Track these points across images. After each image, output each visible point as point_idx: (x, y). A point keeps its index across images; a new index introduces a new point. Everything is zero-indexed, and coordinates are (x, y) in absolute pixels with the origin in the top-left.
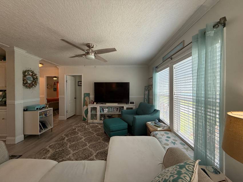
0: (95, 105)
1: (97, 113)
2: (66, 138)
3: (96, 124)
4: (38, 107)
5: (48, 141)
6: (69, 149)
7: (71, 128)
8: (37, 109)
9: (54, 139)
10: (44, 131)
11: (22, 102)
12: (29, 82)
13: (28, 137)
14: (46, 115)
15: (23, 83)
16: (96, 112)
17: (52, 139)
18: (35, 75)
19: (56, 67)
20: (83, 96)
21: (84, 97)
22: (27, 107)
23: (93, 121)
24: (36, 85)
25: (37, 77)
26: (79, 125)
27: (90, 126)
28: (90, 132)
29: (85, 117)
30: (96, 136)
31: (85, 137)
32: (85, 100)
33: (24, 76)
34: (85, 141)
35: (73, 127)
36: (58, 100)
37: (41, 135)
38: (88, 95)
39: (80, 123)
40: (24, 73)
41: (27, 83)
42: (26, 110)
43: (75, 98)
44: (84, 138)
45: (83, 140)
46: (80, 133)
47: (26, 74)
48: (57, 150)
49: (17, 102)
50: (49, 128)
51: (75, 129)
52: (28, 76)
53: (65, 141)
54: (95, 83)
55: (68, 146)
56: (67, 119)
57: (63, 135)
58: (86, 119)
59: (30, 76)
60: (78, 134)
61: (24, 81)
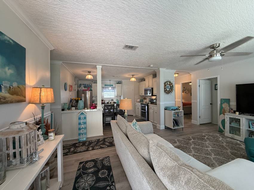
0: (237, 115)
1: (241, 128)
2: (192, 140)
3: (238, 141)
4: (173, 108)
5: (178, 136)
6: (192, 150)
7: (201, 134)
8: (172, 109)
9: (183, 137)
10: (176, 128)
11: (163, 103)
12: (168, 89)
13: (167, 128)
14: (178, 115)
15: (164, 90)
16: (240, 126)
17: (181, 135)
18: (172, 84)
19: (189, 73)
20: (219, 103)
21: (221, 104)
22: (167, 107)
23: (233, 137)
24: (172, 91)
25: (173, 85)
26: (211, 134)
27: (227, 140)
28: (223, 146)
29: (222, 128)
30: (230, 154)
31: (213, 147)
32: (221, 108)
33: (165, 85)
34: (211, 151)
35: (203, 134)
36: (191, 104)
37: (174, 129)
38: (228, 101)
39: (213, 132)
40: (165, 83)
41: (166, 90)
42: (166, 109)
43: (211, 104)
44: (211, 148)
45: (209, 149)
46: (208, 142)
47: (166, 84)
48: (182, 145)
49: (161, 103)
50: (181, 127)
51: (205, 136)
52: (167, 86)
53: (191, 141)
54: (237, 85)
55: (192, 147)
56: (200, 124)
57: (190, 137)
58: (223, 131)
59: (168, 85)
60: (206, 141)
61: (165, 89)
